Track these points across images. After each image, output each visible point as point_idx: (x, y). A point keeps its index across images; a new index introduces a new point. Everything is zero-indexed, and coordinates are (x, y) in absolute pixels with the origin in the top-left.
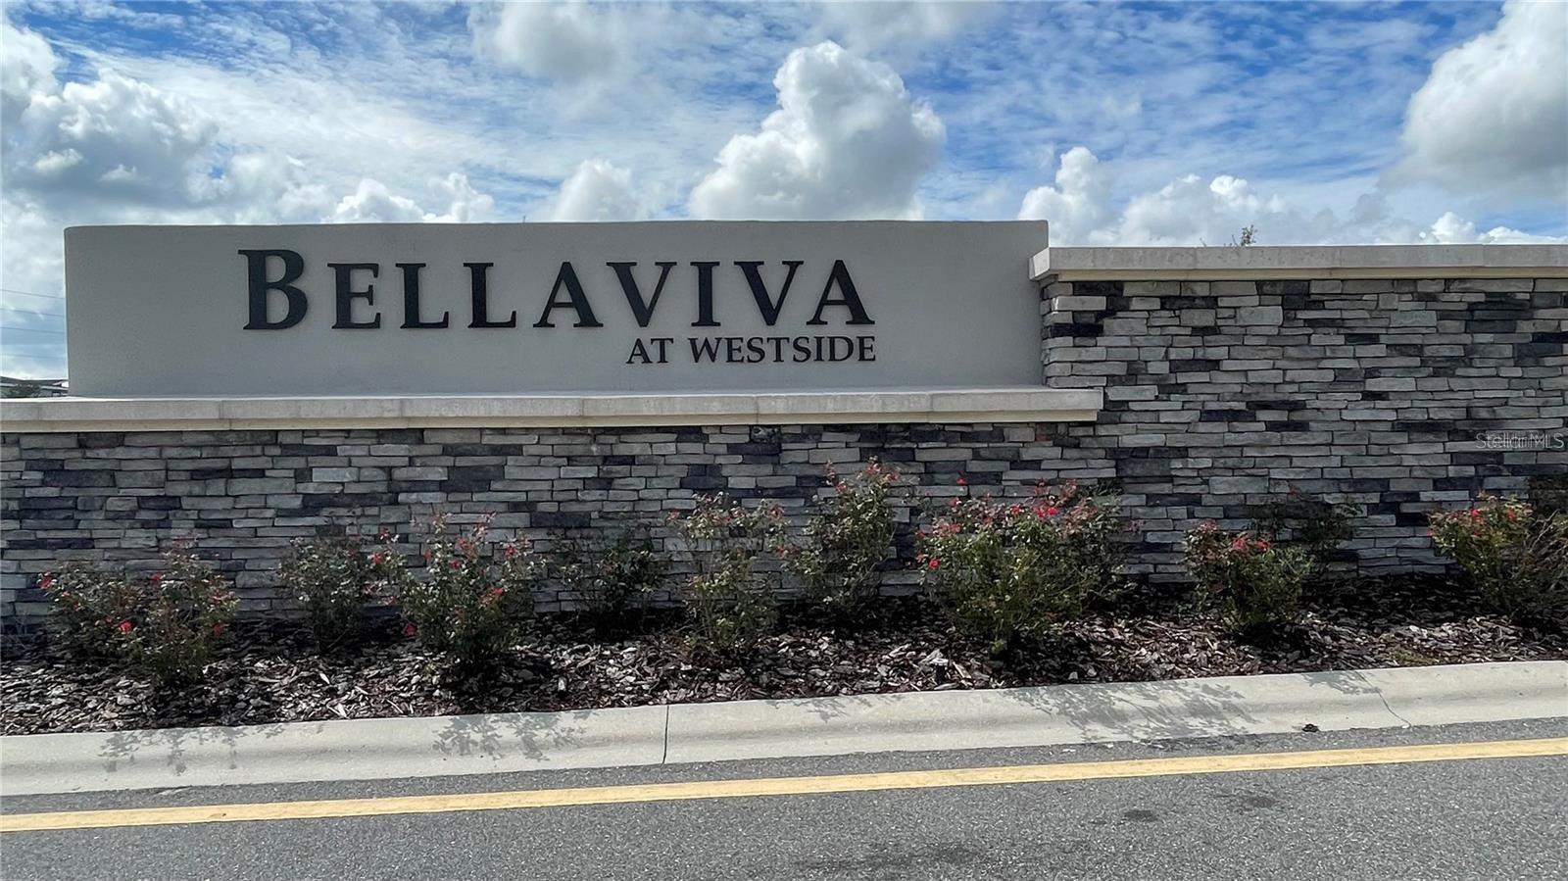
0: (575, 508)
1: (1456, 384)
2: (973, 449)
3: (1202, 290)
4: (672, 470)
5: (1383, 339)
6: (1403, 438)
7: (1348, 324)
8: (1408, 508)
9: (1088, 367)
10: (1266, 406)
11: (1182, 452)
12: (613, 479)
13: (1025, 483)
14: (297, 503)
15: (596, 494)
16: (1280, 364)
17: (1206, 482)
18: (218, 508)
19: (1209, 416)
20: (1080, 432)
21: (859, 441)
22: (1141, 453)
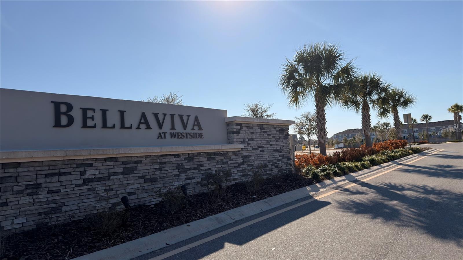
0: (154, 176)
1: (279, 143)
2: (224, 157)
3: (251, 126)
4: (174, 165)
5: (271, 135)
6: (274, 152)
7: (268, 132)
8: (276, 165)
9: (238, 140)
10: (259, 147)
11: (251, 156)
12: (162, 168)
13: (231, 164)
14: (81, 182)
15: (158, 172)
16: (261, 139)
17: (254, 162)
18: (54, 186)
19: (254, 149)
20: (238, 153)
21: (207, 156)
22: (246, 156)
